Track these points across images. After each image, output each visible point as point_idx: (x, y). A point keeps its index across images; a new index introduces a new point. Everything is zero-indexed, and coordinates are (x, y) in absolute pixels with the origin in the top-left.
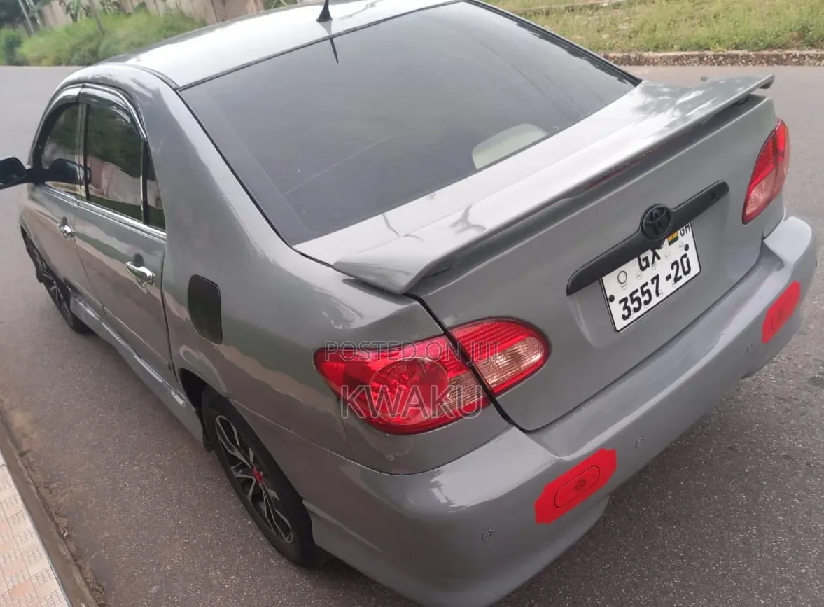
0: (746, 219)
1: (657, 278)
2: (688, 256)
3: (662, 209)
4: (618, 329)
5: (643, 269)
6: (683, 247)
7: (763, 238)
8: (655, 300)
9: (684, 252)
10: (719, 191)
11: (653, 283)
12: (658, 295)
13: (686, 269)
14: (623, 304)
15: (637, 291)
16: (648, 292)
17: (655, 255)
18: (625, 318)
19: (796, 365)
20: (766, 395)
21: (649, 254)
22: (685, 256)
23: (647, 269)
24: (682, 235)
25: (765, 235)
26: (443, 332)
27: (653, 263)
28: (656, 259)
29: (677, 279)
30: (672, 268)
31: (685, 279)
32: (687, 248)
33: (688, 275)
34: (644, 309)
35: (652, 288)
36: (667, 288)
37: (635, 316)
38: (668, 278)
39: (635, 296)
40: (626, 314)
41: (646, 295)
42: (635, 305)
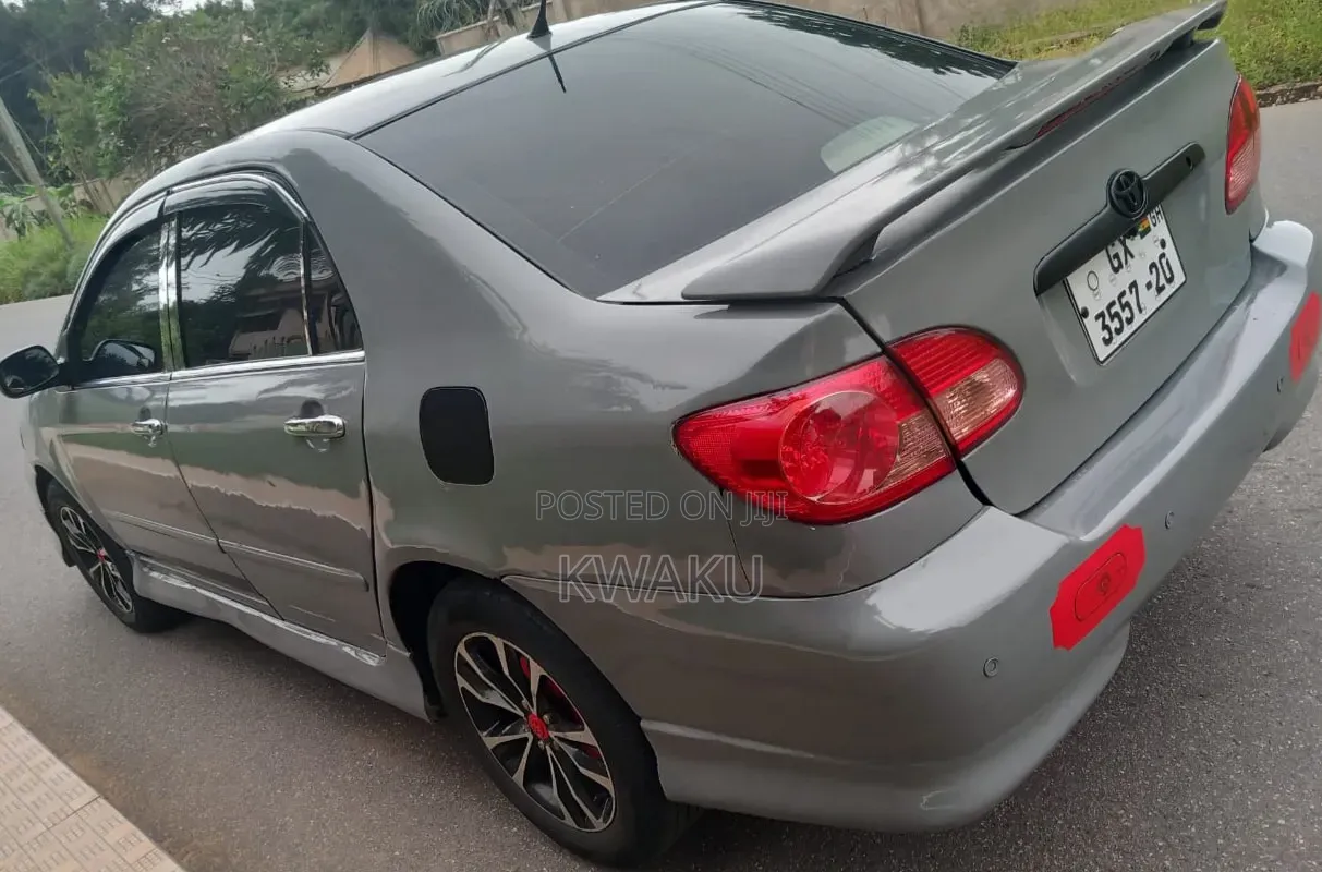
0: (1230, 206)
1: (1134, 285)
2: (1167, 256)
3: (1130, 175)
4: (1101, 359)
5: (1116, 270)
6: (1158, 243)
7: (1252, 241)
8: (1139, 319)
9: (1161, 251)
10: (1191, 159)
11: (1131, 292)
12: (1141, 311)
13: (1169, 276)
14: (1101, 320)
15: (1112, 304)
16: (1127, 305)
17: (1127, 251)
18: (1107, 342)
19: (1303, 465)
20: (1273, 510)
21: (1118, 248)
22: (1163, 255)
23: (1121, 271)
24: (1155, 225)
25: (1253, 235)
26: (879, 350)
27: (1126, 262)
28: (1129, 257)
29: (1160, 289)
30: (1151, 272)
31: (1169, 290)
32: (1163, 244)
33: (1172, 284)
34: (1128, 330)
35: (1130, 298)
36: (1151, 301)
37: (1118, 340)
38: (1149, 286)
39: (1113, 311)
40: (1107, 337)
41: (1127, 310)
42: (1115, 324)
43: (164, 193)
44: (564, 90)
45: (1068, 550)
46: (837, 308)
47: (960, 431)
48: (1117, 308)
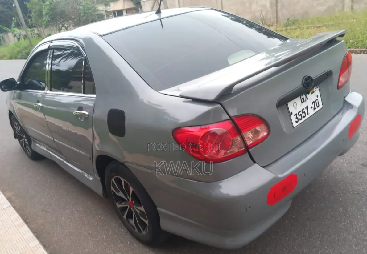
0: (339, 88)
1: (307, 107)
2: (318, 100)
3: (309, 77)
4: (294, 126)
5: (302, 102)
6: (316, 96)
7: (344, 97)
8: (307, 117)
9: (317, 98)
10: (329, 74)
11: (306, 109)
12: (308, 114)
13: (318, 105)
14: (296, 116)
15: (300, 112)
16: (304, 112)
17: (306, 97)
18: (297, 122)
19: (354, 159)
20: (344, 171)
21: (304, 96)
22: (317, 100)
23: (304, 103)
24: (316, 91)
25: (345, 96)
27: (306, 100)
28: (307, 99)
29: (315, 109)
30: (313, 104)
31: (317, 109)
32: (317, 96)
33: (319, 108)
34: (303, 119)
35: (305, 111)
36: (311, 112)
37: (300, 122)
38: (311, 108)
39: (300, 113)
40: (297, 121)
41: (304, 114)
42: (300, 117)
43: (50, 42)
44: (163, 29)
45: (275, 179)
46: (219, 105)
47: (249, 143)
48: (301, 113)
